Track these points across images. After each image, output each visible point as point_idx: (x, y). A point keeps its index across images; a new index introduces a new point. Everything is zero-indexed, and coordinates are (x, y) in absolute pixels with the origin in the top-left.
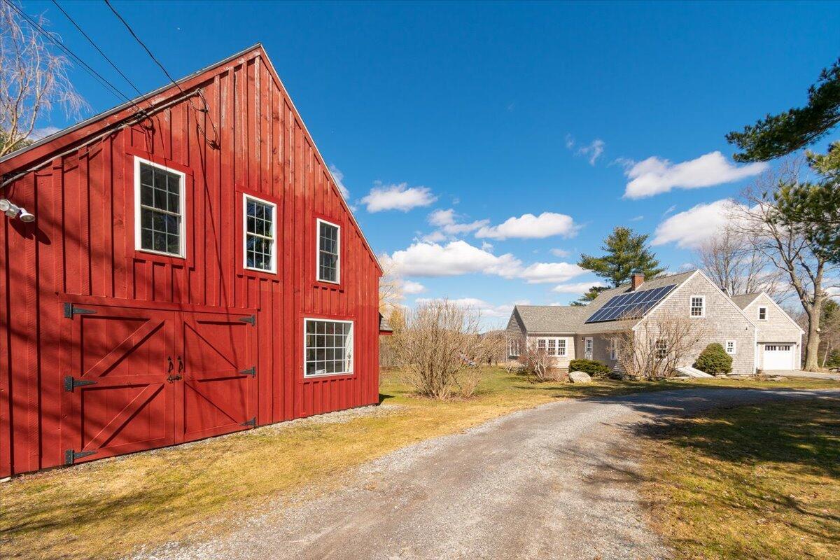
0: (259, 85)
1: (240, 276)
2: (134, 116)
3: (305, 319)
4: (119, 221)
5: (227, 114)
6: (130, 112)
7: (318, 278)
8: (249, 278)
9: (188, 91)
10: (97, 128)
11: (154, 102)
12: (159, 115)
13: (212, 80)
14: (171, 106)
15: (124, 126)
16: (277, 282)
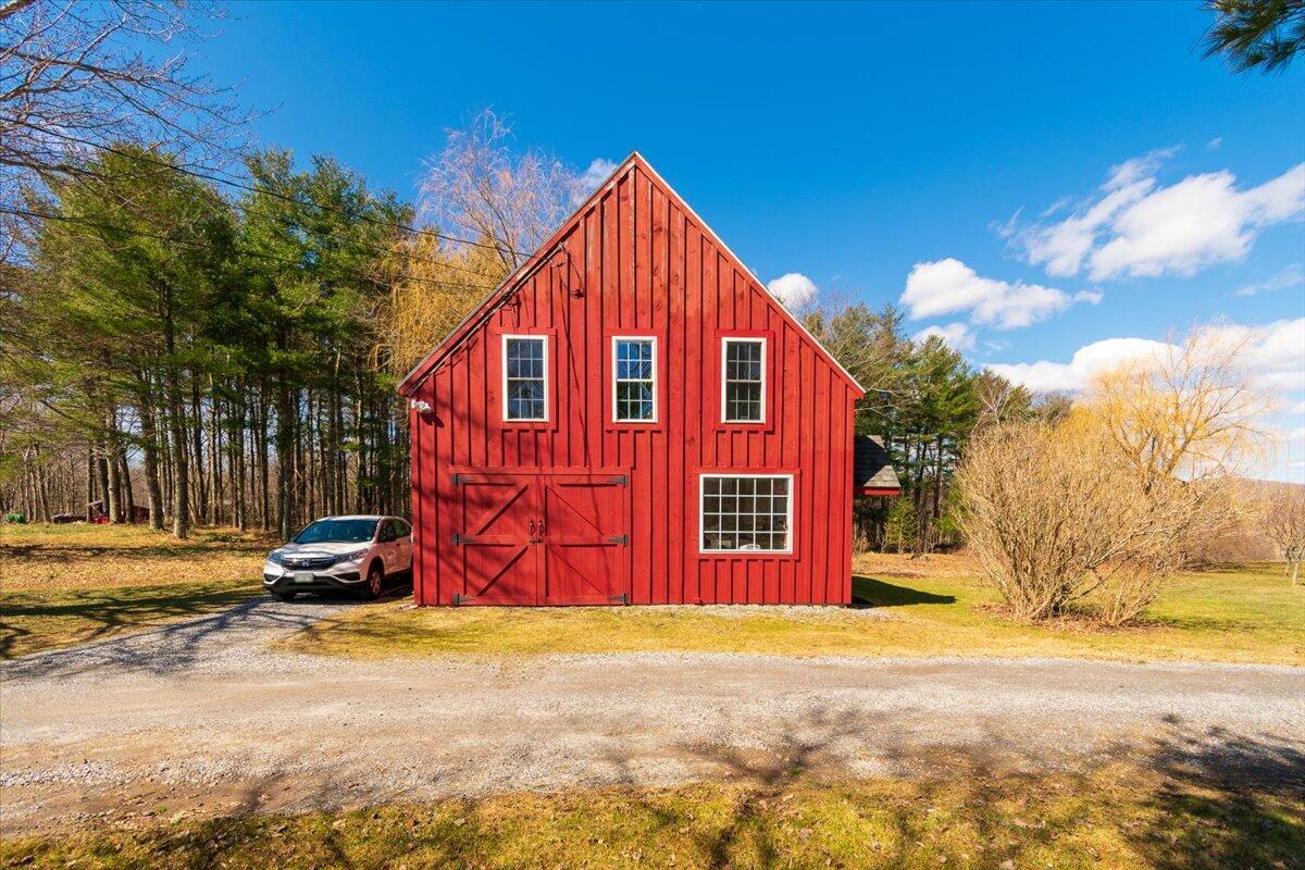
0: (633, 201)
1: (610, 432)
2: (503, 298)
3: (702, 477)
4: (490, 397)
5: (593, 254)
6: (498, 296)
7: (723, 419)
8: (620, 432)
9: (550, 251)
10: (474, 321)
11: (519, 278)
12: (524, 287)
13: (577, 225)
14: (535, 274)
15: (494, 311)
16: (659, 432)
